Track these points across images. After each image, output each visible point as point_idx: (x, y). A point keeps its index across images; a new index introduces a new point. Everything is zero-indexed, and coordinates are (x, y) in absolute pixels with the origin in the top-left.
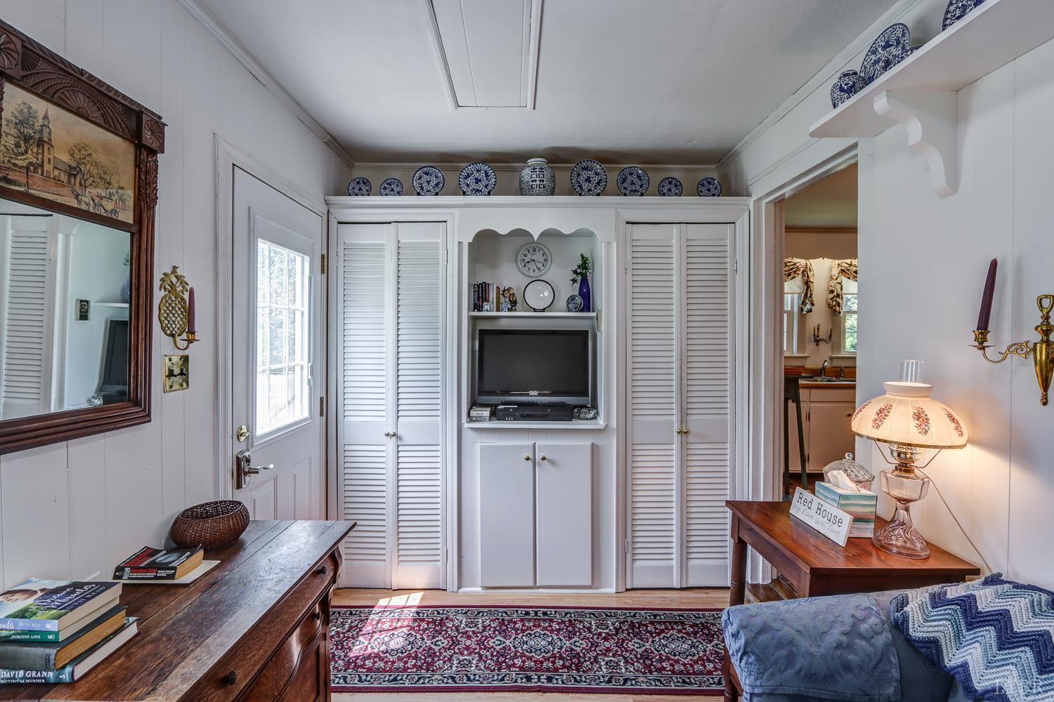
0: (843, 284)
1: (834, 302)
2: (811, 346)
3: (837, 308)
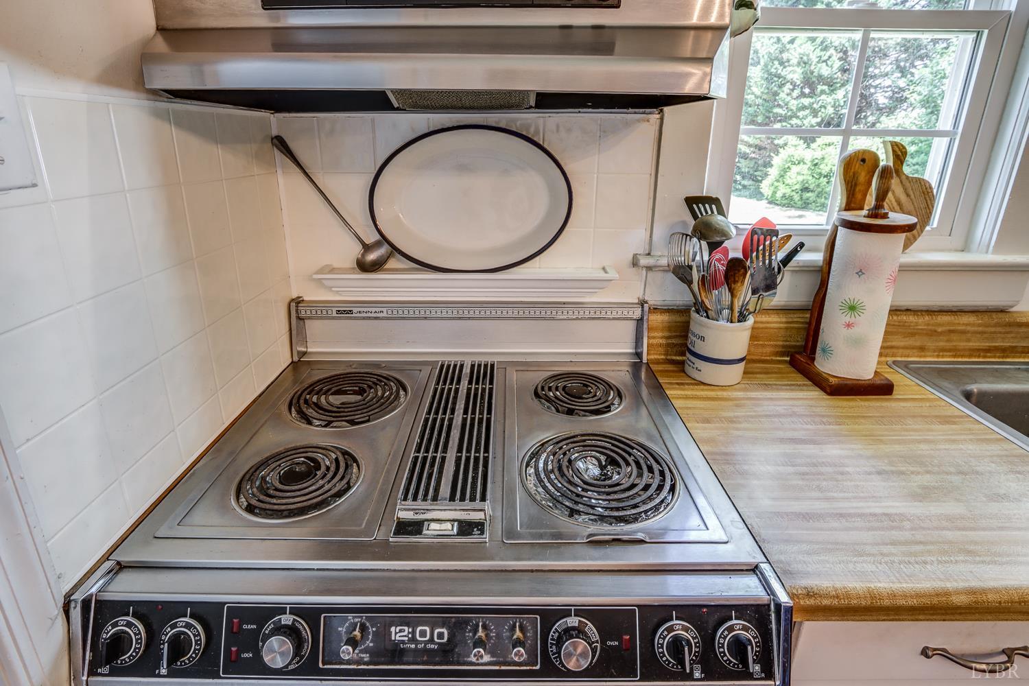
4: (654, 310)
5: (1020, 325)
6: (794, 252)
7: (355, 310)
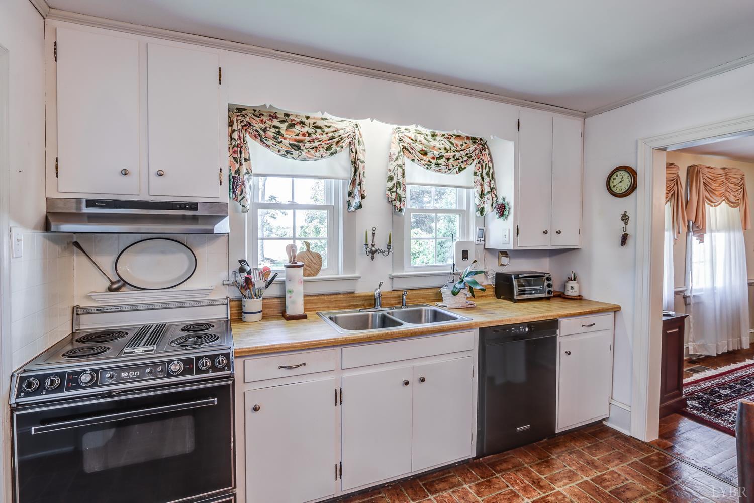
0: (406, 168)
1: (394, 194)
2: (363, 260)
3: (398, 203)
4: (231, 301)
5: (357, 297)
6: (275, 276)
7: (105, 309)
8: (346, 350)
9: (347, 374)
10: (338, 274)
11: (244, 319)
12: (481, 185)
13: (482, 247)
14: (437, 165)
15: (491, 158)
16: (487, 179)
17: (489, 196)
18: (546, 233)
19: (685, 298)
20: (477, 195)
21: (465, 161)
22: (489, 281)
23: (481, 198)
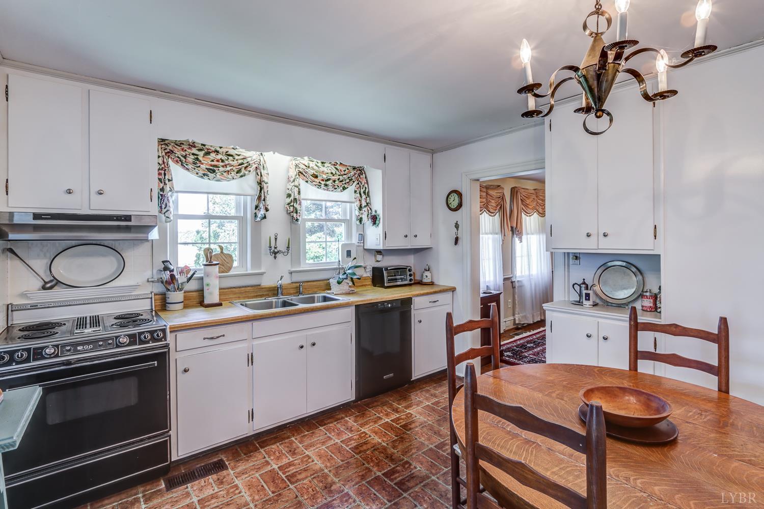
0: (301, 187)
1: (292, 208)
2: (268, 259)
3: (295, 215)
4: (155, 295)
5: (263, 288)
6: (194, 274)
7: (39, 305)
8: (256, 324)
9: (256, 342)
10: (247, 271)
11: (168, 309)
12: (360, 200)
13: (362, 248)
14: (326, 185)
15: (367, 181)
16: (364, 197)
17: (365, 209)
18: (406, 236)
19: (512, 282)
20: (357, 208)
21: (347, 183)
22: (368, 274)
23: (360, 210)
